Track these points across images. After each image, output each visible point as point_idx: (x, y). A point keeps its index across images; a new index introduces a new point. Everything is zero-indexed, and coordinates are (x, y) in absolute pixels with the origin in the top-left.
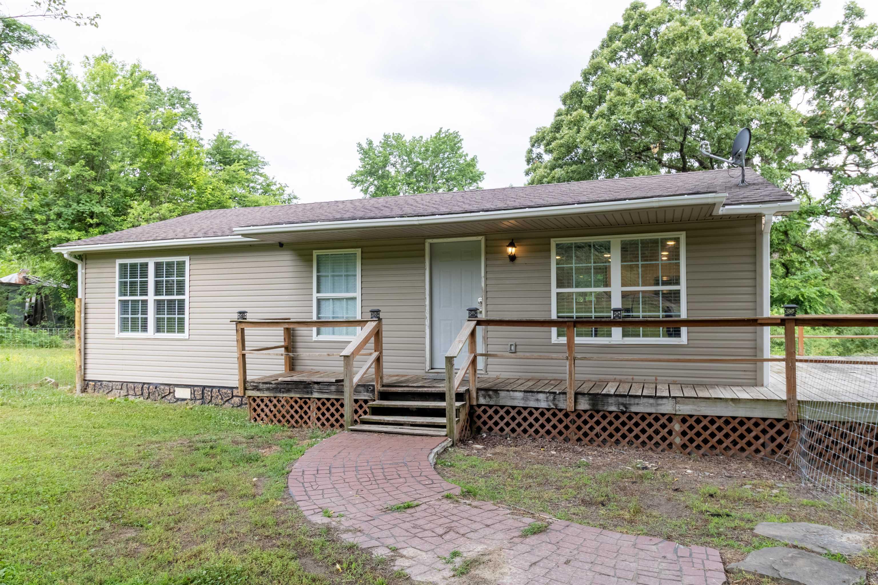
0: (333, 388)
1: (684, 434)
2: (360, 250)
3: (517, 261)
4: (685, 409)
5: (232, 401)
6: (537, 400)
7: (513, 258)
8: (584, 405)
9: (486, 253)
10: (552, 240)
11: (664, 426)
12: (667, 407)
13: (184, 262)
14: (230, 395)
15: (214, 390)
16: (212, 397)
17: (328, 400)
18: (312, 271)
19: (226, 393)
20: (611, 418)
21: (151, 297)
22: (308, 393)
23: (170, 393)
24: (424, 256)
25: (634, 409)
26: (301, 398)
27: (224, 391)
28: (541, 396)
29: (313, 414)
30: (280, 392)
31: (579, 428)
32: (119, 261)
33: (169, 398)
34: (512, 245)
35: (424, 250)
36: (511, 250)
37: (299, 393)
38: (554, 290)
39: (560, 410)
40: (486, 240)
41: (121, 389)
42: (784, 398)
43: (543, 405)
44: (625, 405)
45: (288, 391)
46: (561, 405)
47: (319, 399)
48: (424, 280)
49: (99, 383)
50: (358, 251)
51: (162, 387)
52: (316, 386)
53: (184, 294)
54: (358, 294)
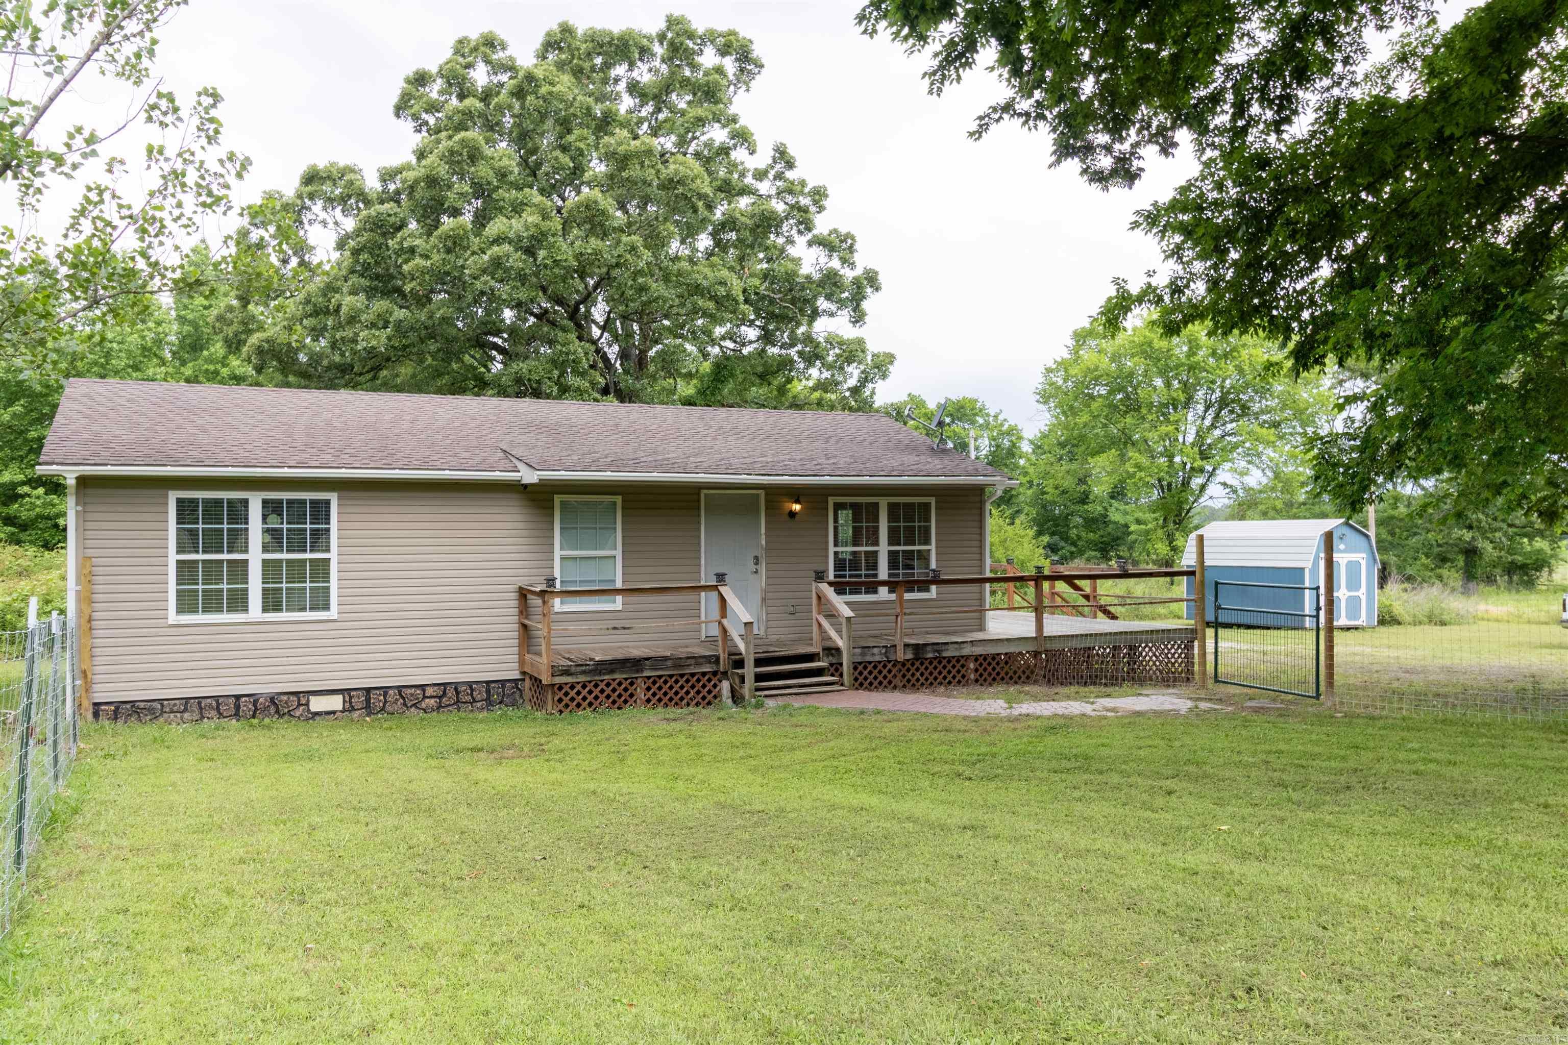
0: (669, 663)
1: (976, 670)
2: (620, 497)
3: (797, 517)
4: (979, 650)
5: (423, 705)
6: (873, 654)
7: (792, 514)
8: (909, 656)
9: (767, 509)
10: (830, 498)
11: (963, 666)
12: (967, 651)
13: (328, 502)
14: (421, 696)
15: (391, 692)
16: (385, 702)
17: (660, 677)
18: (553, 522)
19: (412, 695)
20: (926, 663)
21: (255, 556)
22: (638, 671)
23: (299, 705)
24: (699, 509)
25: (945, 654)
26: (626, 679)
27: (409, 691)
28: (876, 651)
29: (641, 694)
30: (600, 674)
31: (904, 676)
32: (173, 497)
33: (297, 714)
34: (797, 501)
35: (699, 501)
36: (797, 507)
37: (622, 672)
38: (832, 549)
39: (889, 662)
40: (766, 494)
41: (185, 710)
42: (1034, 635)
43: (878, 658)
44: (938, 651)
45: (612, 672)
46: (892, 658)
47: (649, 678)
48: (699, 537)
49: (128, 706)
50: (619, 499)
51: (285, 698)
52: (647, 662)
53: (328, 550)
54: (618, 553)
